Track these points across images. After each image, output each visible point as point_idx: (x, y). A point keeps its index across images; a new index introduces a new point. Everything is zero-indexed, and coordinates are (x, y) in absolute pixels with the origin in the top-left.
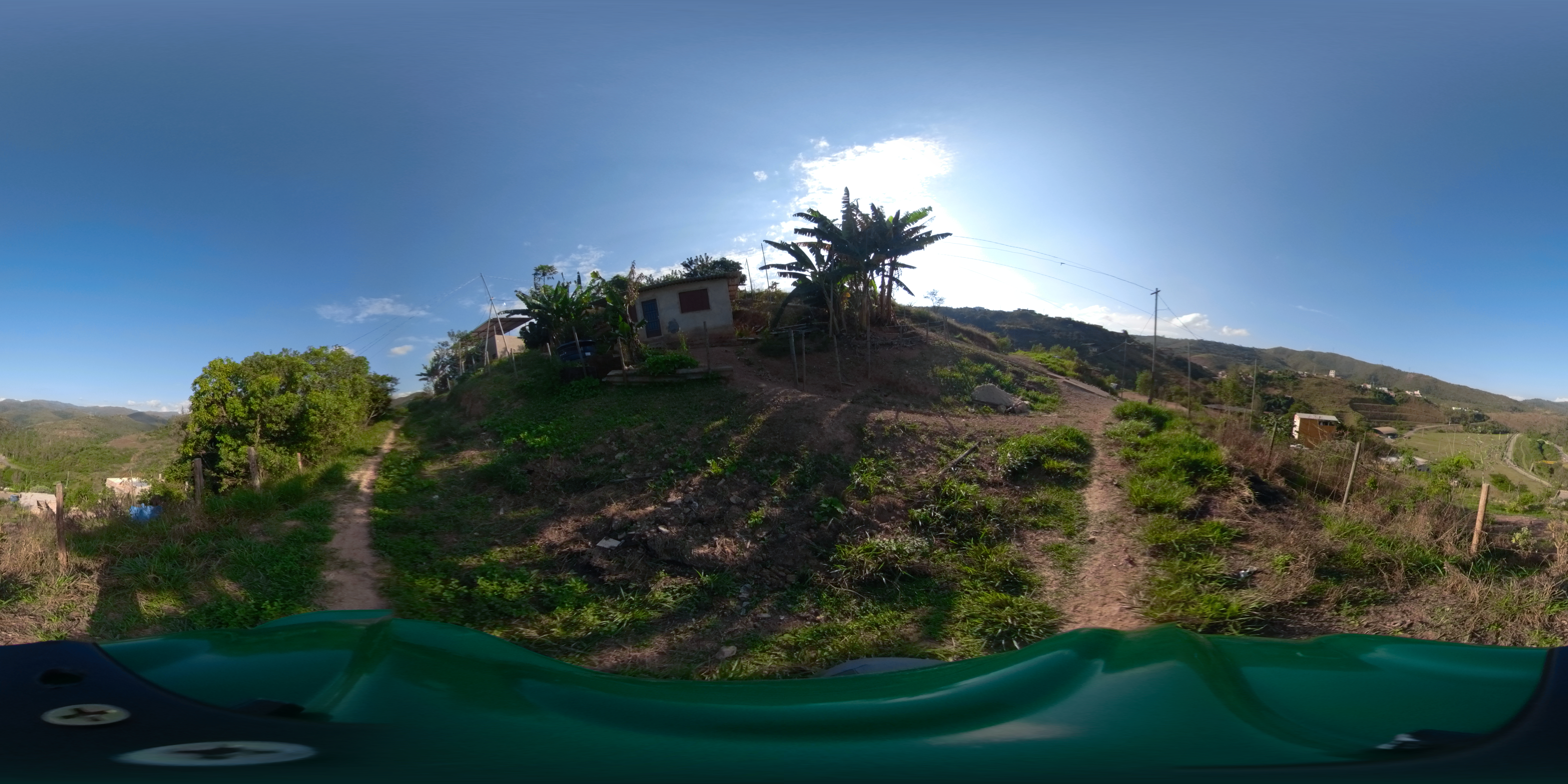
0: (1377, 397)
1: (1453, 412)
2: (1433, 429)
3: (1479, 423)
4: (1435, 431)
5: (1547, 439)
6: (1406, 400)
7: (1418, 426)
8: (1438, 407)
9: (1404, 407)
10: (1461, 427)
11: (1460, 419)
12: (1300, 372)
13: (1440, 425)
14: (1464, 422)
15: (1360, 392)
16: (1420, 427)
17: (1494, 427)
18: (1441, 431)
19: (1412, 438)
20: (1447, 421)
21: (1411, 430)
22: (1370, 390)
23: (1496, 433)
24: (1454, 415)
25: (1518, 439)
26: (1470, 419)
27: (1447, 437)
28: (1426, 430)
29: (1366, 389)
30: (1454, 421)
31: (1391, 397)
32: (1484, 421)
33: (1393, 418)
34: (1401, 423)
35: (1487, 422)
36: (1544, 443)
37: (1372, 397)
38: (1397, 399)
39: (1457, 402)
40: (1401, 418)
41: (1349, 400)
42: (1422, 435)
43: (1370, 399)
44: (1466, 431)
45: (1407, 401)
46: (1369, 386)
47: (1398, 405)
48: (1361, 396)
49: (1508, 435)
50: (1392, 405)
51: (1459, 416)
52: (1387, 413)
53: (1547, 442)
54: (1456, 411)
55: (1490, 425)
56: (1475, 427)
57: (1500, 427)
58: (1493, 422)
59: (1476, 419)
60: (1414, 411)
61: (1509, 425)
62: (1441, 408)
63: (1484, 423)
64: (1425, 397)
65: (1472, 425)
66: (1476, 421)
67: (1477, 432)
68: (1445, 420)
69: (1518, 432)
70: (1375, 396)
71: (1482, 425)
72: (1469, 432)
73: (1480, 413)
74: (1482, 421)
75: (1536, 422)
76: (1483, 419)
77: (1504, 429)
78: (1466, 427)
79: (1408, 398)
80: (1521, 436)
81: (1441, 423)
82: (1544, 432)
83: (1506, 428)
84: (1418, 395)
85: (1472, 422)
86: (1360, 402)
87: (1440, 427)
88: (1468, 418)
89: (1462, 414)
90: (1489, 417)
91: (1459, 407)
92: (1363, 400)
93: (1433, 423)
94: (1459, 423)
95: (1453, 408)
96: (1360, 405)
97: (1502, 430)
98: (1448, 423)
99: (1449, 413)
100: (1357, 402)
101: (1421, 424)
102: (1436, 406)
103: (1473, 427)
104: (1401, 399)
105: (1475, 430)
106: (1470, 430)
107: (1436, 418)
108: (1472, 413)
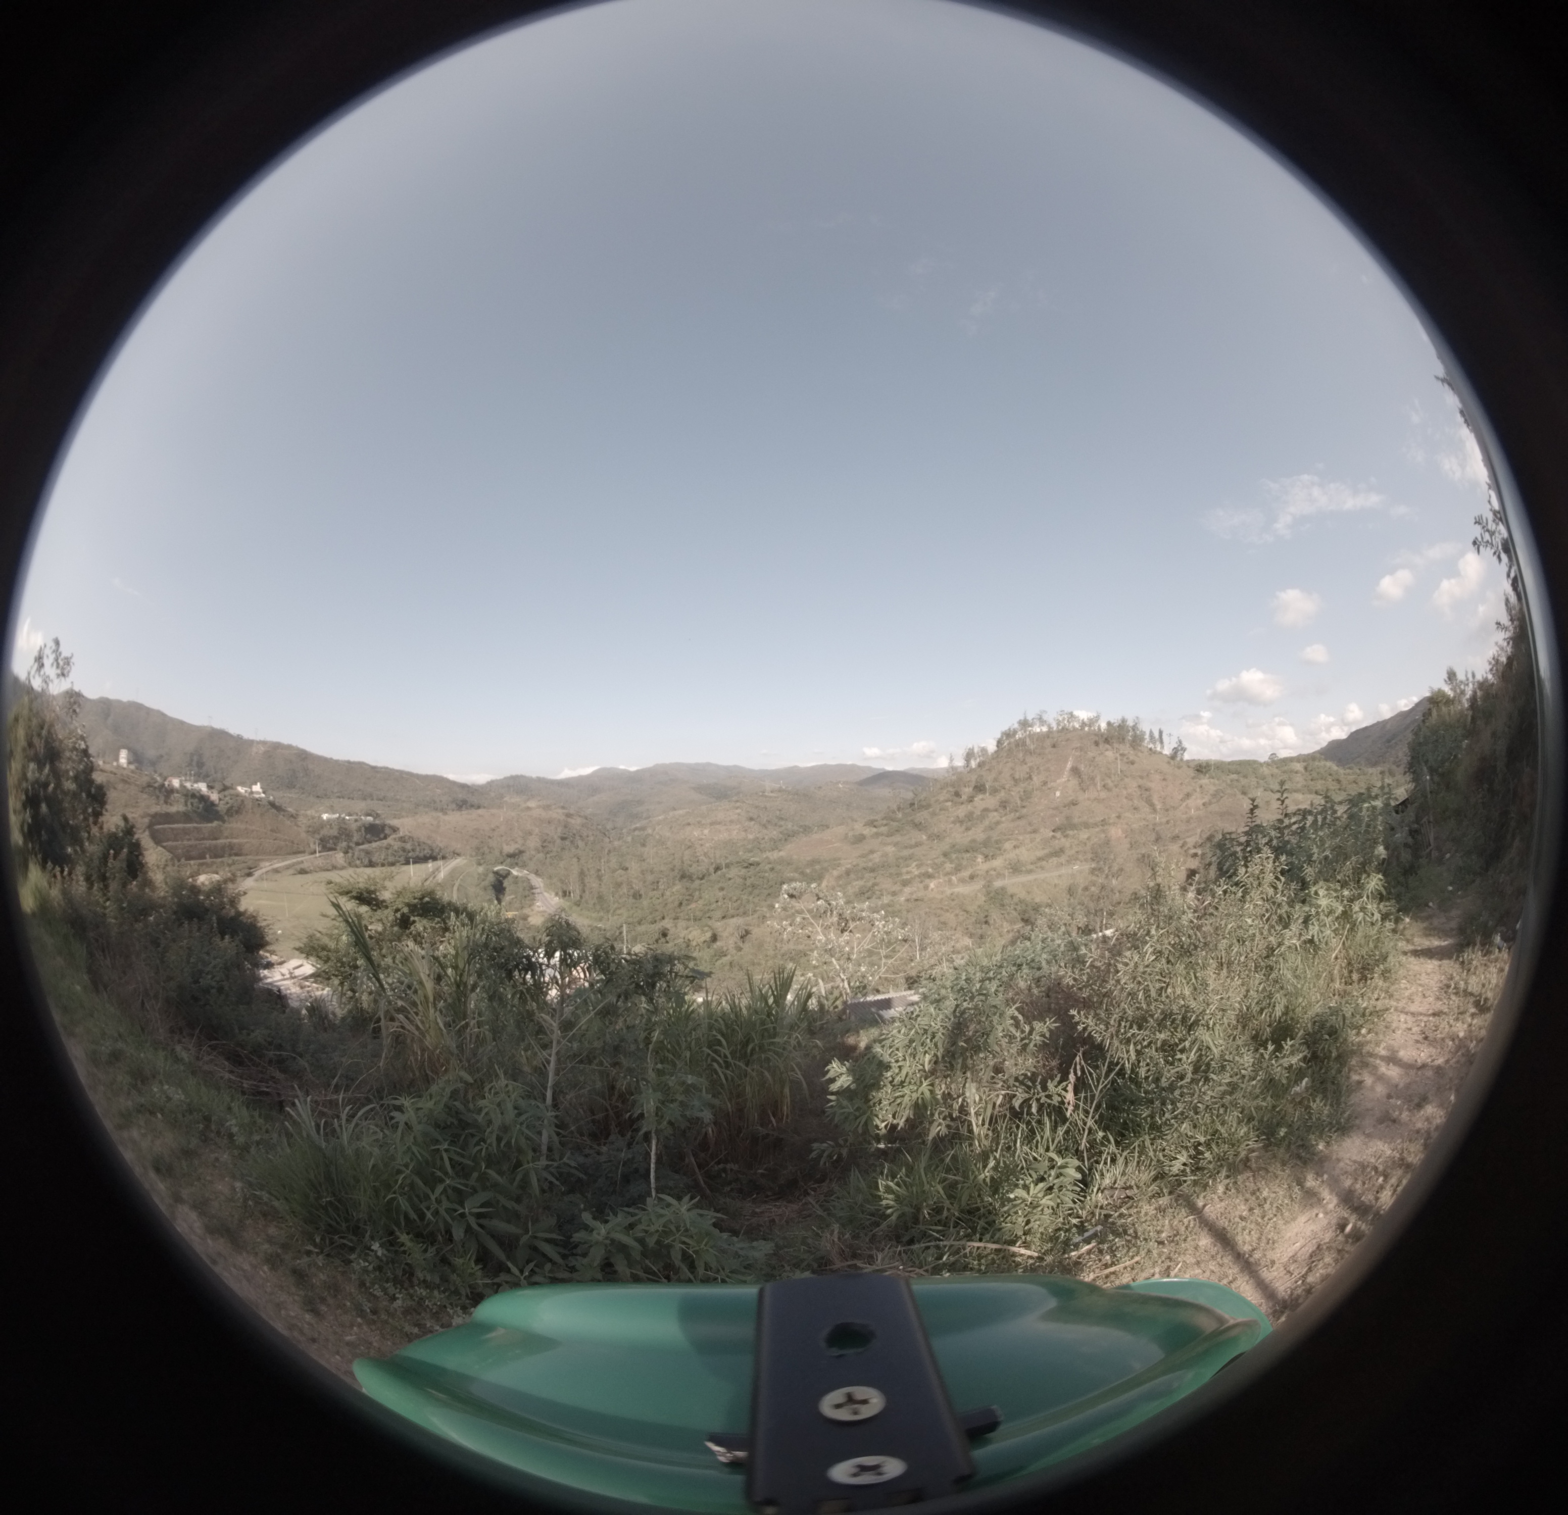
0: (192, 805)
1: (323, 824)
2: (287, 868)
3: (374, 845)
4: (291, 871)
5: (517, 864)
6: (237, 809)
7: (263, 864)
8: (293, 817)
9: (235, 825)
10: (339, 857)
11: (336, 837)
13: (300, 858)
14: (344, 844)
15: (163, 798)
16: (266, 866)
17: (404, 850)
18: (302, 872)
19: (252, 892)
20: (312, 847)
21: (251, 872)
22: (178, 791)
23: (409, 861)
24: (325, 832)
25: (454, 871)
26: (356, 838)
27: (310, 884)
28: (277, 870)
29: (172, 790)
30: (327, 845)
31: (213, 804)
32: (385, 838)
33: (218, 853)
34: (234, 863)
35: (390, 840)
36: (508, 873)
37: (182, 807)
38: (222, 808)
39: (332, 802)
40: (234, 851)
41: (148, 822)
42: (271, 884)
43: (178, 812)
44: (350, 864)
45: (238, 811)
46: (176, 784)
47: (224, 821)
48: (165, 808)
49: (432, 865)
50: (215, 824)
51: (334, 832)
52: (208, 843)
53: (515, 872)
54: (329, 820)
55: (397, 845)
56: (368, 853)
57: (418, 849)
58: (402, 839)
59: (368, 836)
60: (253, 831)
61: (440, 842)
62: (301, 818)
63: (385, 843)
64: (271, 798)
65: (363, 850)
66: (370, 842)
67: (371, 864)
68: (308, 845)
69: (459, 855)
70: (186, 805)
71: (381, 848)
72: (357, 867)
73: (377, 822)
74: (381, 839)
75: (494, 830)
76: (382, 836)
77: (427, 852)
78: (350, 855)
79: (243, 801)
80: (465, 861)
81: (303, 852)
82: (510, 849)
83: (432, 850)
84: (258, 793)
85: (363, 844)
86: (165, 824)
87: (302, 862)
88: (352, 836)
89: (340, 828)
90: (395, 830)
91: (334, 813)
92: (168, 818)
93: (289, 854)
94: (335, 849)
95: (325, 816)
96: (164, 830)
97: (421, 855)
98: (315, 852)
99: (316, 828)
100: (160, 824)
101: (267, 860)
102: (292, 816)
103: (363, 854)
104: (232, 807)
105: (366, 862)
106: (358, 862)
107: (293, 842)
108: (359, 824)
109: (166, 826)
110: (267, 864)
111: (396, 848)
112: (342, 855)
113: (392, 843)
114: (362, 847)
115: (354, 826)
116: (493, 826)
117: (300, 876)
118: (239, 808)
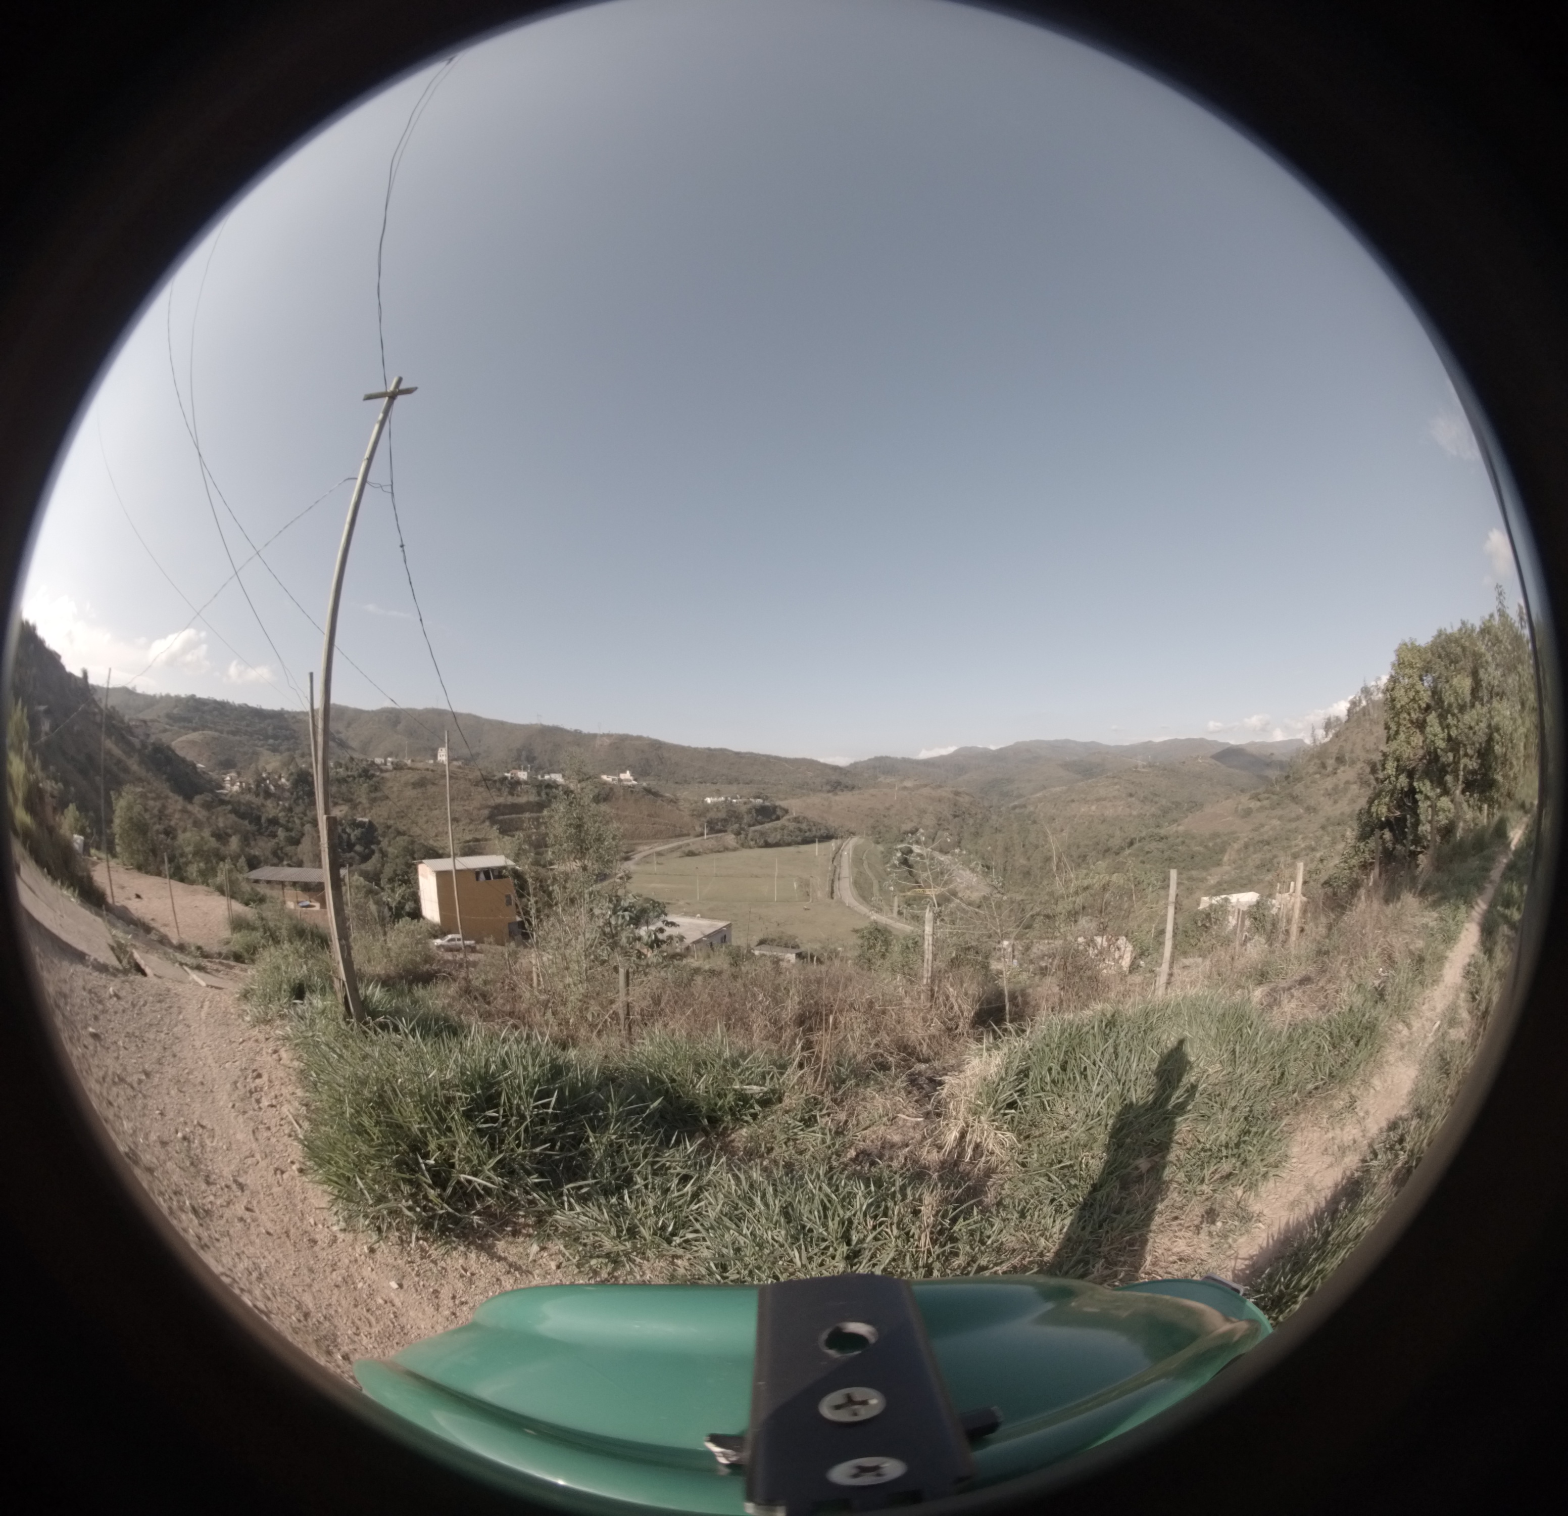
0: (544, 796)
1: (708, 808)
2: (672, 850)
3: (767, 826)
4: (678, 853)
5: (917, 842)
6: (606, 795)
7: (640, 848)
8: (674, 801)
9: (603, 812)
10: (730, 839)
11: (725, 821)
12: (378, 761)
13: (686, 841)
14: (736, 826)
15: (505, 791)
16: (645, 850)
17: (800, 830)
18: (691, 854)
19: (635, 878)
20: (698, 829)
21: (627, 859)
22: (526, 783)
23: (810, 841)
24: (712, 815)
25: (856, 849)
26: (746, 819)
27: (708, 865)
28: (659, 854)
29: (518, 782)
30: (715, 827)
32: (778, 818)
35: (783, 821)
36: (911, 851)
37: (533, 798)
38: (586, 795)
39: (714, 787)
41: (486, 812)
42: (655, 868)
43: (528, 803)
44: (743, 845)
45: (607, 798)
46: (523, 775)
48: (510, 800)
49: (833, 844)
51: (722, 815)
53: (916, 849)
54: (715, 805)
55: (792, 826)
56: (762, 834)
57: (814, 829)
58: (796, 820)
59: (760, 818)
60: (626, 817)
61: (833, 822)
62: (681, 803)
63: (778, 823)
64: (645, 784)
65: (755, 831)
66: (761, 823)
67: (767, 845)
68: (694, 827)
69: (854, 834)
70: (539, 794)
71: (776, 829)
72: (750, 847)
73: (767, 804)
74: (772, 821)
75: (888, 809)
76: (774, 817)
77: (823, 832)
78: (743, 836)
79: (611, 789)
80: (862, 841)
81: (688, 835)
82: (907, 826)
83: (827, 829)
84: (629, 781)
85: (754, 825)
86: (511, 813)
87: (688, 845)
88: (742, 818)
89: (728, 812)
90: (786, 811)
91: (720, 796)
92: (517, 809)
93: (671, 837)
94: (725, 831)
95: (709, 800)
96: (512, 820)
97: (818, 834)
98: (702, 834)
99: (701, 812)
100: (503, 814)
101: (646, 844)
102: (671, 801)
103: (757, 835)
104: (599, 795)
105: (762, 842)
106: (752, 843)
107: (675, 826)
108: (749, 806)
109: (514, 816)
110: (646, 848)
111: (791, 828)
112: (733, 836)
113: (786, 823)
114: (753, 828)
115: (744, 809)
116: (887, 805)
117: (688, 859)
118: (608, 795)
